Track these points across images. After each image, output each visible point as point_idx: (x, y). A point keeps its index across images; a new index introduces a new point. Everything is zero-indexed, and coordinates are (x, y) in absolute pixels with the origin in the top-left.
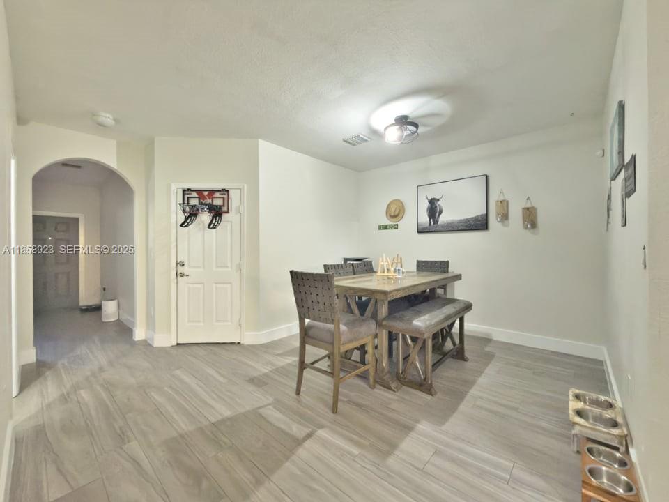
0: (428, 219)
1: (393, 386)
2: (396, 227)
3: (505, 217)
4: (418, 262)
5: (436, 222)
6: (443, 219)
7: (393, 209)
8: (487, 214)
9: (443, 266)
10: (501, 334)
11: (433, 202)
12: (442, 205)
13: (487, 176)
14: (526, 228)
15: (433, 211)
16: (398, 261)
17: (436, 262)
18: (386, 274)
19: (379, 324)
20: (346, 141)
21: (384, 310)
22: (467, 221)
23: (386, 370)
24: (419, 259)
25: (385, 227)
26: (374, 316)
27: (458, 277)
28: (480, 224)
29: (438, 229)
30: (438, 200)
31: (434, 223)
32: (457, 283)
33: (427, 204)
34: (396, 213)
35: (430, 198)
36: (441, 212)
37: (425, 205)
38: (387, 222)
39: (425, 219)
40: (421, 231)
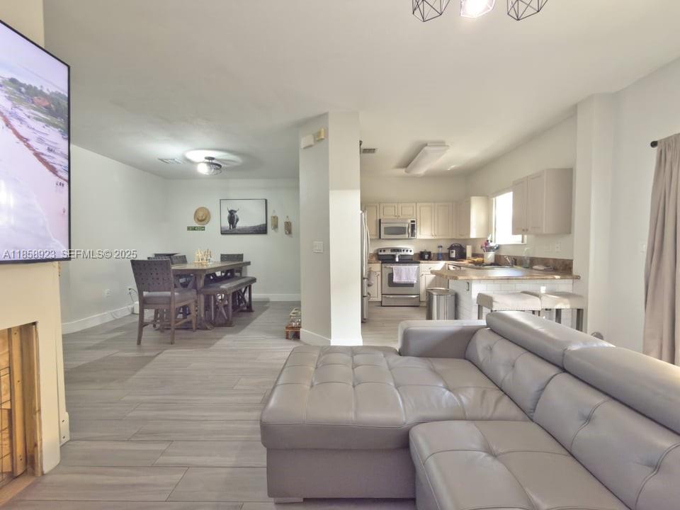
0: (228, 225)
1: (208, 327)
2: (203, 229)
3: (276, 227)
4: (222, 255)
5: (234, 227)
6: (239, 225)
7: (200, 215)
8: (266, 224)
9: (240, 257)
10: (274, 297)
11: (232, 212)
12: (239, 216)
13: (266, 200)
14: (286, 233)
15: (232, 219)
16: (208, 253)
17: (234, 255)
18: (201, 261)
19: (198, 293)
20: (162, 160)
21: (201, 283)
22: (254, 227)
23: (203, 319)
24: (223, 253)
25: (194, 229)
26: (195, 287)
27: (249, 263)
28: (262, 230)
29: (236, 231)
30: (235, 212)
31: (232, 226)
32: (248, 267)
33: (228, 214)
34: (202, 218)
35: (229, 209)
36: (238, 220)
37: (226, 215)
38: (195, 224)
39: (226, 224)
40: (224, 232)
